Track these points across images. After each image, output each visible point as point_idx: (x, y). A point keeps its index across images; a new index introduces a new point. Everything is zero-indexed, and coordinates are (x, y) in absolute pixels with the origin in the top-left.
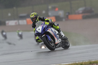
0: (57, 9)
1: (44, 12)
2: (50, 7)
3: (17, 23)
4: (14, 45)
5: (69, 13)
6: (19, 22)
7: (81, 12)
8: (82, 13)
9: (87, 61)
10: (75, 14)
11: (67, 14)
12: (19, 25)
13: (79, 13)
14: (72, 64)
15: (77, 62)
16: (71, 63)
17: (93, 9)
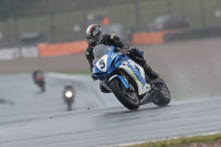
0: (106, 21)
1: (77, 28)
2: (90, 17)
3: (18, 55)
4: (12, 103)
5: (133, 30)
6: (21, 53)
7: (160, 26)
8: (163, 29)
9: (175, 138)
10: (148, 31)
11: (129, 32)
12: (21, 58)
13: (156, 30)
14: (142, 145)
15: (154, 141)
16: (139, 143)
17: (188, 20)
